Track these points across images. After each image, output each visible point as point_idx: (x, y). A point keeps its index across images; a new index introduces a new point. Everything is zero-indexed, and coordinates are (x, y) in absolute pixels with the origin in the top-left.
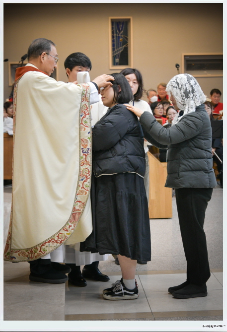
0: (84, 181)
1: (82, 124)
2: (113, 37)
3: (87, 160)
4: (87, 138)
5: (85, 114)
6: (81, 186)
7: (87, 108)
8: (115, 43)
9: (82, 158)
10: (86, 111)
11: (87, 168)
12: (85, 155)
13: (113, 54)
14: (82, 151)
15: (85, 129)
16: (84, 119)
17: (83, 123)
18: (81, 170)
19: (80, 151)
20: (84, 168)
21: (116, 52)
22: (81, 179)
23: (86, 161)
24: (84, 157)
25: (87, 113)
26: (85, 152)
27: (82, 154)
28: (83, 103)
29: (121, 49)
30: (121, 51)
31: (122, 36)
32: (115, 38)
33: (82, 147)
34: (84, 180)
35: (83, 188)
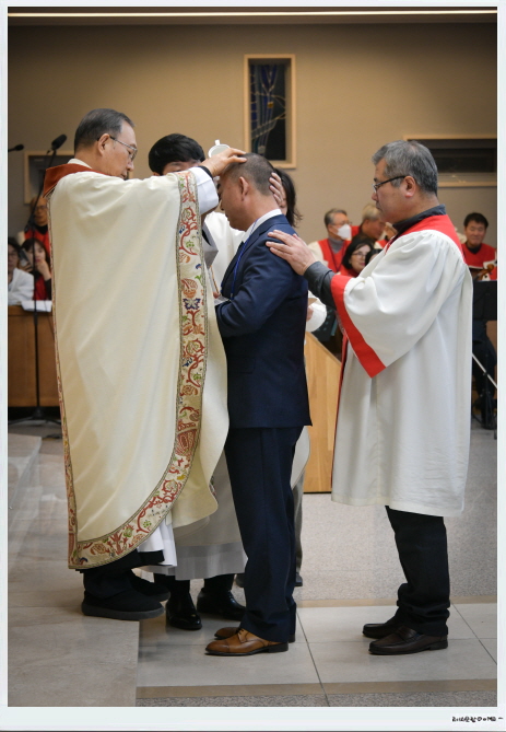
0: (192, 367)
1: (182, 248)
2: (253, 98)
3: (197, 323)
4: (193, 278)
5: (188, 227)
6: (186, 377)
7: (193, 215)
8: (258, 111)
9: (186, 318)
10: (191, 221)
11: (197, 340)
12: (192, 313)
13: (253, 134)
14: (184, 304)
15: (189, 259)
16: (187, 239)
17: (185, 246)
18: (185, 345)
19: (180, 305)
20: (191, 339)
21: (259, 131)
22: (185, 362)
23: (194, 325)
24: (190, 316)
25: (192, 226)
26: (192, 307)
27: (185, 310)
28: (185, 206)
29: (271, 124)
30: (270, 129)
31: (273, 96)
32: (257, 102)
33: (184, 297)
34: (190, 365)
35: (189, 380)
